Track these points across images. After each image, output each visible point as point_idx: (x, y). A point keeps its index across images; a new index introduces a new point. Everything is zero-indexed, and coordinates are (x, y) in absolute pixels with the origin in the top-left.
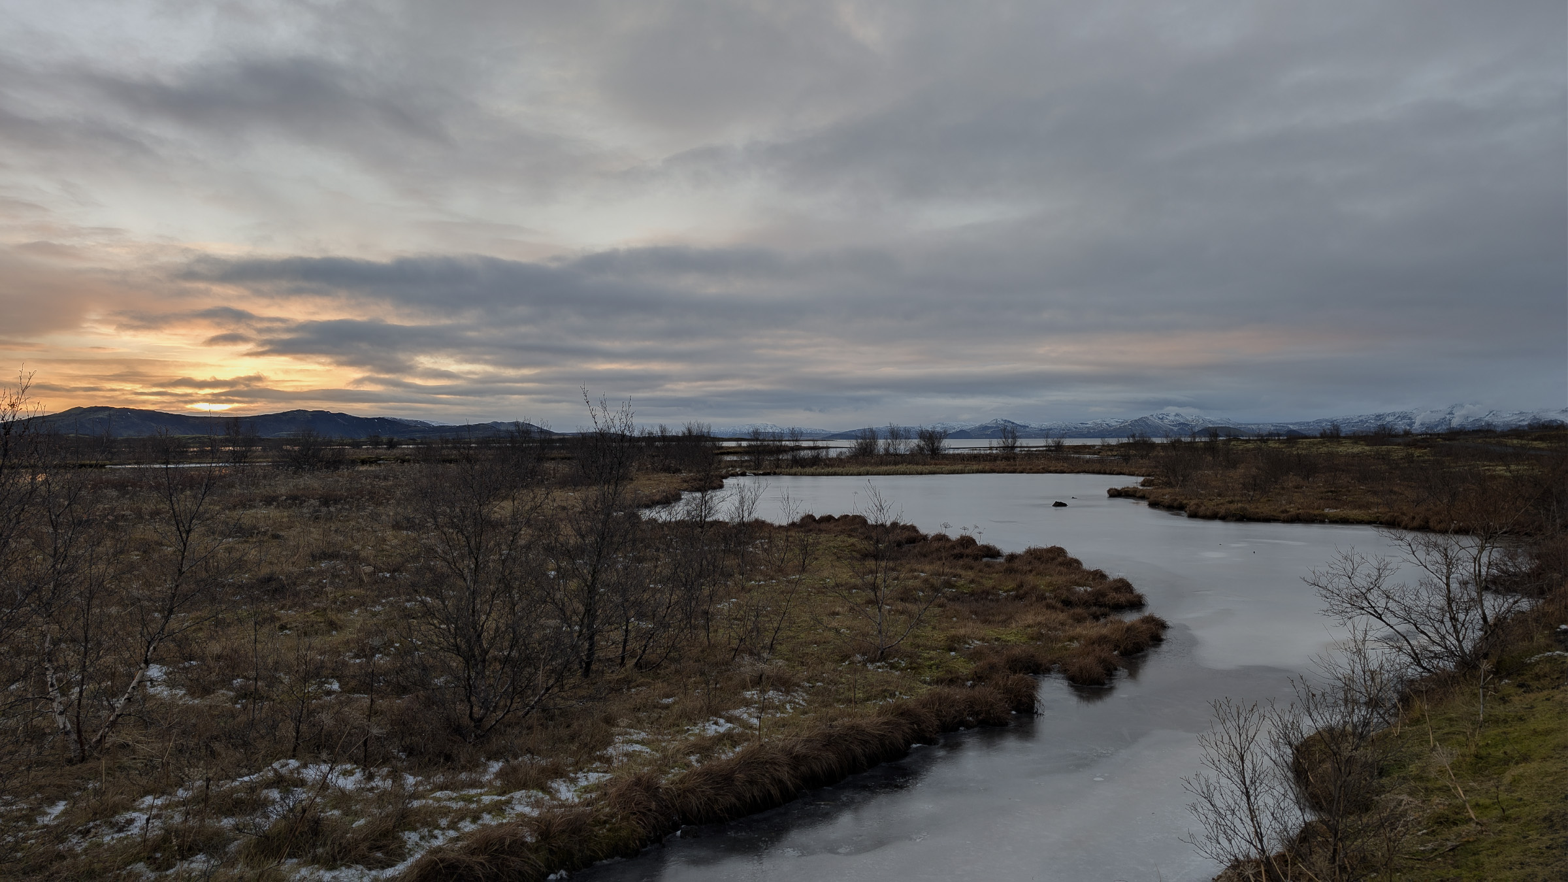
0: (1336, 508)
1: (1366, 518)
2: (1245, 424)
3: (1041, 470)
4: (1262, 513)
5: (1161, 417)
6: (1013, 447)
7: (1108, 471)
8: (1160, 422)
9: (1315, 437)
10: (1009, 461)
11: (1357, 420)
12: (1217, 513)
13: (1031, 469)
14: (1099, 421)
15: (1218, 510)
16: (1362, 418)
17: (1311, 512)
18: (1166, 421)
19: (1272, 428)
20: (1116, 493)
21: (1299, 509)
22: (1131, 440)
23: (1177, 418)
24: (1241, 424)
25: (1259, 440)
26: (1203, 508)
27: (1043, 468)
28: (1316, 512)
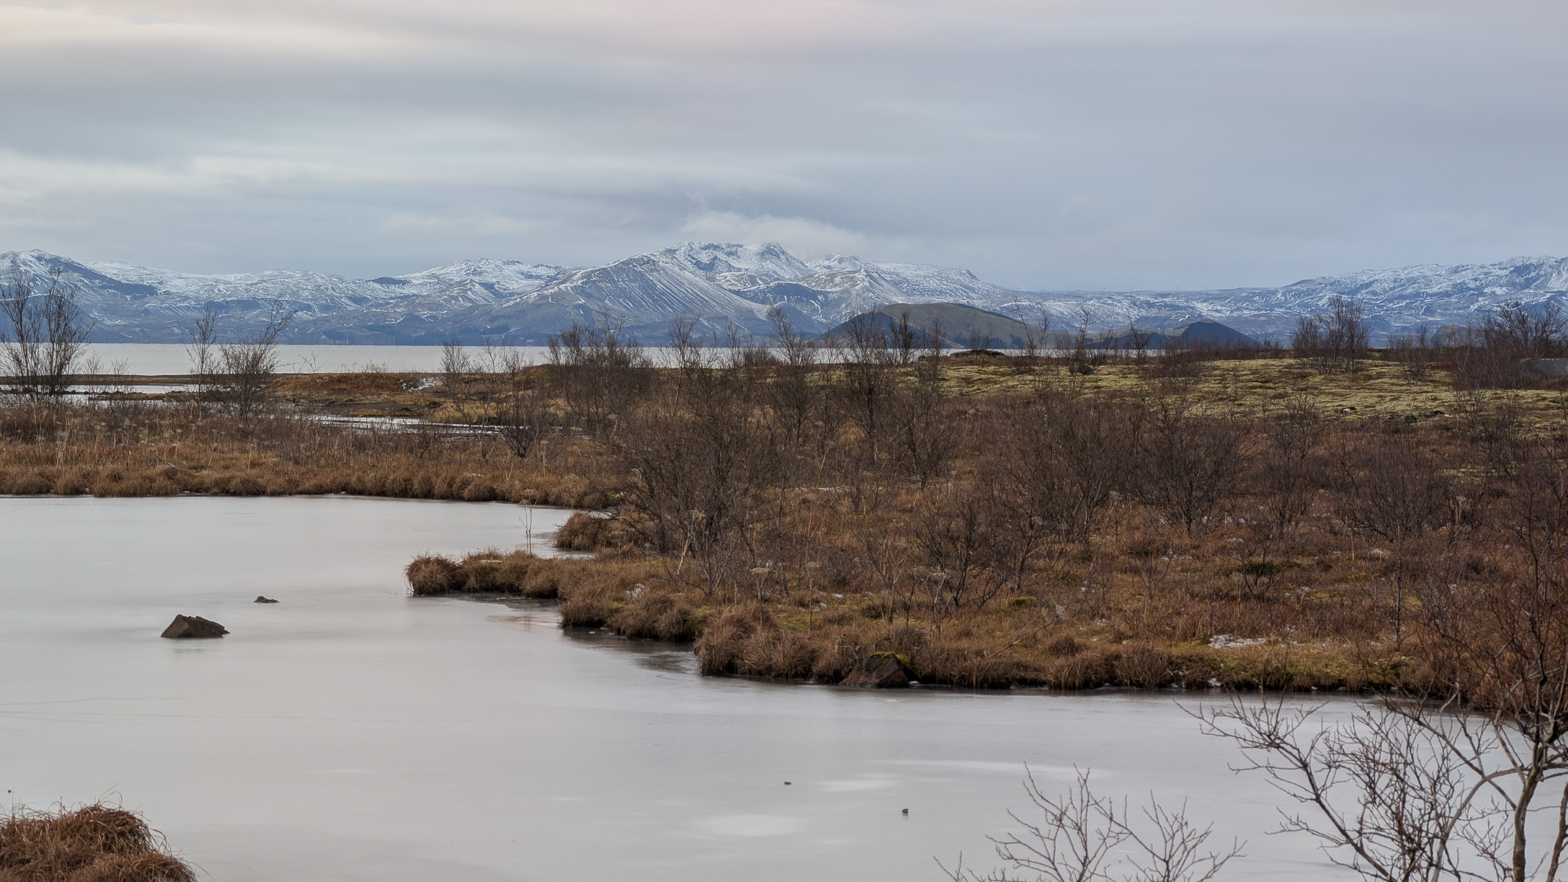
0: (1254, 633)
1: (1352, 671)
2: (1030, 295)
3: (161, 482)
4: (979, 654)
5: (705, 258)
6: (58, 382)
7: (439, 486)
8: (699, 280)
9: (1278, 353)
10: (29, 439)
11: (1445, 286)
12: (813, 656)
13: (116, 477)
14: (454, 272)
15: (815, 644)
16: (1465, 277)
17: (1160, 647)
18: (725, 278)
19: (1135, 313)
20: (441, 578)
21: (1119, 637)
22: (564, 356)
23: (769, 266)
24: (1016, 295)
25: (1065, 361)
26: (761, 635)
27: (170, 475)
28: (1180, 649)
